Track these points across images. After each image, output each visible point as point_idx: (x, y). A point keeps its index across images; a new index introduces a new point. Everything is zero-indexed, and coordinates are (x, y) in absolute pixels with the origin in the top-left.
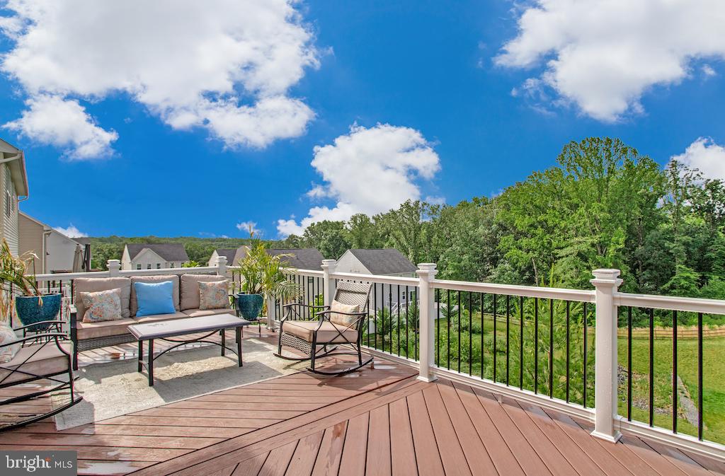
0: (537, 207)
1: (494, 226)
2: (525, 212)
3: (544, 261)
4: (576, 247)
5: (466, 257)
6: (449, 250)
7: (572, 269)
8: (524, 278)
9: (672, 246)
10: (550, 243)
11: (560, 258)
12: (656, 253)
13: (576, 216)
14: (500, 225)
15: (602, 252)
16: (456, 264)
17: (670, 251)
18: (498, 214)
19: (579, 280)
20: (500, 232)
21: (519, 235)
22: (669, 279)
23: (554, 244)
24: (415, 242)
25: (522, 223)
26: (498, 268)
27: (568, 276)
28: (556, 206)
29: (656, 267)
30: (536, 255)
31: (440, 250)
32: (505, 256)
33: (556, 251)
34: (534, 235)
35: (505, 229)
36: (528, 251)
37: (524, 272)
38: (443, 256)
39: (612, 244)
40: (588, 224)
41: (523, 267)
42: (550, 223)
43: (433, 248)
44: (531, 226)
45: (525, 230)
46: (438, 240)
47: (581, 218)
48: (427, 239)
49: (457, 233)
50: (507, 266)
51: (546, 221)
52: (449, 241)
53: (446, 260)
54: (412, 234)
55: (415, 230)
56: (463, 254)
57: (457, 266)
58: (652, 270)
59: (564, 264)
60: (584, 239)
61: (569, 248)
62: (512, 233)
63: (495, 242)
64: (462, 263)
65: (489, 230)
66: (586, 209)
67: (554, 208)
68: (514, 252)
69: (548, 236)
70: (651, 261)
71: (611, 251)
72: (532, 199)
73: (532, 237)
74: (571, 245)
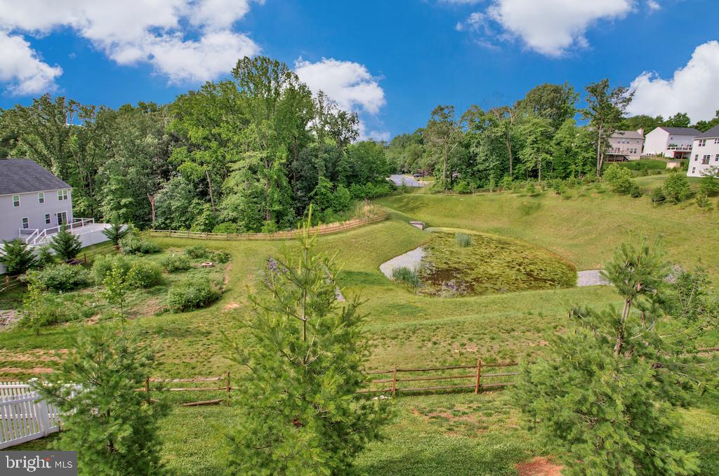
0: (211, 119)
1: (165, 137)
2: (199, 123)
3: (217, 173)
4: (248, 161)
5: (132, 170)
6: (110, 161)
7: (244, 182)
8: (198, 190)
9: (317, 161)
10: (224, 157)
11: (233, 171)
12: (306, 167)
13: (248, 131)
14: (171, 135)
15: (268, 165)
16: (120, 178)
17: (316, 166)
18: (169, 123)
19: (250, 191)
20: (173, 143)
21: (192, 147)
22: (314, 188)
23: (228, 157)
24: (60, 150)
25: (196, 134)
26: (171, 181)
27: (240, 188)
28: (229, 120)
29: (306, 178)
30: (210, 168)
31: (98, 161)
32: (178, 168)
33: (230, 164)
34: (207, 148)
35: (177, 140)
36: (202, 164)
37: (198, 184)
38: (103, 169)
39: (277, 159)
40: (257, 140)
41: (196, 180)
42: (223, 136)
43: (89, 159)
44: (204, 138)
45: (200, 142)
46: (95, 150)
47: (251, 132)
48: (79, 148)
49: (120, 142)
50: (180, 178)
51: (220, 135)
52: (109, 150)
53: (108, 172)
54: (56, 140)
55: (60, 136)
56: (129, 166)
57: (121, 180)
58: (303, 180)
59: (237, 177)
60: (255, 153)
61: (242, 162)
62: (185, 145)
63: (166, 153)
64: (129, 177)
65: (159, 140)
66: (257, 126)
67: (227, 122)
68: (188, 164)
69: (222, 150)
70: (302, 173)
71: (276, 165)
72: (206, 111)
73: (205, 150)
74: (243, 159)
